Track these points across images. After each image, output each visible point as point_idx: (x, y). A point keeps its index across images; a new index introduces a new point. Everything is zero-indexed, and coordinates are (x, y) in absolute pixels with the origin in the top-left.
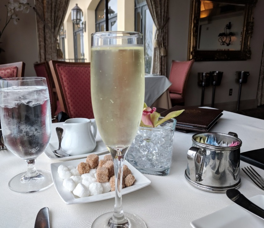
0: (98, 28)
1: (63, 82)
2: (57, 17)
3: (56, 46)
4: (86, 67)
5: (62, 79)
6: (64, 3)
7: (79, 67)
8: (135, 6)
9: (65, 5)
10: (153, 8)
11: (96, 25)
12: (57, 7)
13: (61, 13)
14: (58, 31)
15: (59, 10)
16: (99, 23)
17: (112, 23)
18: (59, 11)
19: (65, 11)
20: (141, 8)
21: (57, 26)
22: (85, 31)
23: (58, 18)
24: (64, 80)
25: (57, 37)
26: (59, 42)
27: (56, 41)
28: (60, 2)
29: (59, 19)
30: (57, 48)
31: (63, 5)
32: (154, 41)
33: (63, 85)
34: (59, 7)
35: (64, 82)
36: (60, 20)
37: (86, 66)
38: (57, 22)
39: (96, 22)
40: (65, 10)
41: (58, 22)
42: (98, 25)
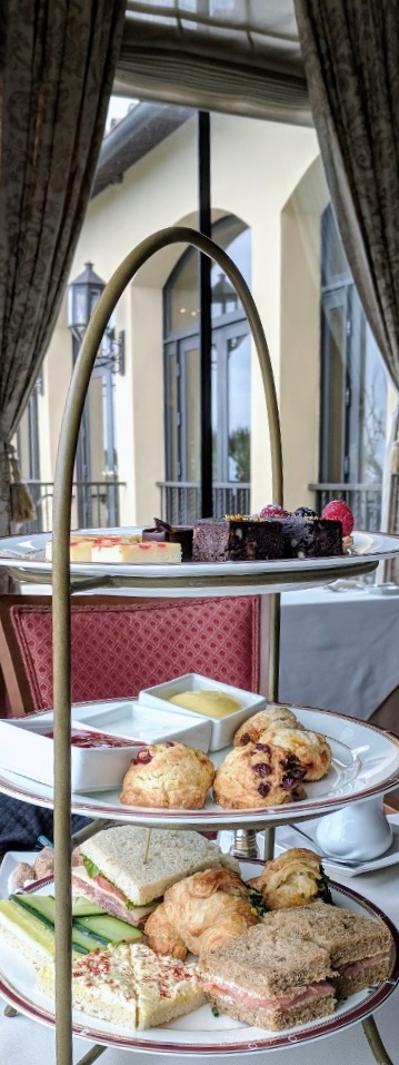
0: (174, 359)
1: (33, 673)
2: (12, 362)
3: (7, 473)
4: (117, 612)
5: (33, 662)
6: (39, 311)
7: (92, 611)
8: (324, 282)
9: (44, 316)
10: (388, 324)
11: (166, 346)
12: (12, 324)
13: (27, 346)
14: (16, 416)
15: (20, 336)
16: (179, 341)
17: (229, 341)
18: (20, 341)
19: (43, 340)
20: (346, 289)
21: (10, 397)
22: (122, 371)
23: (16, 366)
24: (37, 666)
25: (11, 437)
26: (16, 455)
27: (6, 453)
28: (25, 305)
29: (19, 370)
30: (8, 482)
31: (35, 319)
32: (390, 446)
33: (35, 681)
34: (21, 324)
35: (38, 672)
36: (24, 375)
37: (119, 607)
38: (11, 381)
39: (165, 336)
40: (44, 335)
41: (16, 382)
42: (173, 350)
